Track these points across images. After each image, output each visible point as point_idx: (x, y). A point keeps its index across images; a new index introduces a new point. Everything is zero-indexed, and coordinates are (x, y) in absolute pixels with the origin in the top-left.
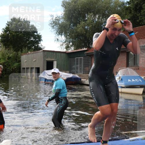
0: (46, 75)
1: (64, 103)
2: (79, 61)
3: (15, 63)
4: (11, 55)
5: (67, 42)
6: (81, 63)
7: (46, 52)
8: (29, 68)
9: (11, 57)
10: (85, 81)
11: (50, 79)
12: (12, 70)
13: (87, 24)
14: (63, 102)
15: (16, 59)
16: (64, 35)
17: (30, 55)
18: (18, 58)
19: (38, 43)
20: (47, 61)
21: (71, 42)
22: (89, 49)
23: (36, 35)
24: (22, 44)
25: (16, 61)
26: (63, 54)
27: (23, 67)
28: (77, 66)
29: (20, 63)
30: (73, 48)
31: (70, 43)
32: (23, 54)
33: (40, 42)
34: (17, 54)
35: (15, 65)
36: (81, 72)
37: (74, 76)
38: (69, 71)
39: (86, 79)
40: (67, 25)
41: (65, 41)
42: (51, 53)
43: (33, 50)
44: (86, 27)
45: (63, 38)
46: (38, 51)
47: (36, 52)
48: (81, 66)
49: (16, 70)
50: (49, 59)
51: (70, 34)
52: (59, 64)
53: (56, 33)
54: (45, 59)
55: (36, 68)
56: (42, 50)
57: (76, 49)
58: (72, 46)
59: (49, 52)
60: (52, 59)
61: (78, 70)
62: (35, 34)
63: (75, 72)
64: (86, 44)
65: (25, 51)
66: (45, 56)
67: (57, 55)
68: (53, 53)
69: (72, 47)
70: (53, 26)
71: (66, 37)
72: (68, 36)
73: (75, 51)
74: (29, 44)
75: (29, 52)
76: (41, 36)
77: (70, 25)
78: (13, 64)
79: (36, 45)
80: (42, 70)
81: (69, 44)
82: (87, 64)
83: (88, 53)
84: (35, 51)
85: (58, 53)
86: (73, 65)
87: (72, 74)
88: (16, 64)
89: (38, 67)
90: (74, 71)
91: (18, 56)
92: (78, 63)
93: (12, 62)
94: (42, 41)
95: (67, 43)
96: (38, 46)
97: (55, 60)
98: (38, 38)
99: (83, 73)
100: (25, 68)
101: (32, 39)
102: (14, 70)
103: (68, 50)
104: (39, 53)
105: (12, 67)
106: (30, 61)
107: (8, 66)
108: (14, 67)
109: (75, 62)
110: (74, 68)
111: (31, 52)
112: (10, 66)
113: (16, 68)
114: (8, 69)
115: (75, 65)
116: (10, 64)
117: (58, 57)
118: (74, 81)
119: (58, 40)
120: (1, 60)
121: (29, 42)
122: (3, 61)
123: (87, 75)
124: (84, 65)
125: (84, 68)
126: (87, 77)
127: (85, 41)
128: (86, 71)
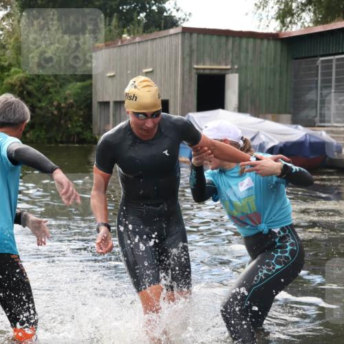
1: (292, 252)
2: (334, 70)
3: (70, 82)
6: (340, 81)
7: (195, 35)
12: (56, 112)
17: (130, 47)
20: (202, 71)
26: (265, 42)
27: (101, 100)
28: (325, 92)
29: (87, 83)
30: (307, 17)
35: (68, 92)
37: (310, 136)
38: (288, 117)
42: (215, 38)
43: (141, 30)
46: (160, 30)
49: (74, 109)
50: (208, 66)
52: (249, 85)
56: (177, 26)
57: (324, 21)
59: (208, 37)
60: (220, 64)
63: (317, 119)
65: (110, 31)
66: (191, 51)
67: (240, 49)
68: (223, 39)
69: (303, 11)
75: (125, 36)
78: (62, 86)
79: (154, 8)
84: (151, 32)
85: (244, 41)
86: (310, 89)
87: (305, 125)
88: (73, 88)
90: (311, 113)
92: (330, 81)
97: (232, 70)
100: (107, 104)
102: (63, 111)
103: (288, 27)
104: (168, 39)
105: (58, 98)
106: (129, 72)
107: (39, 95)
108: (66, 99)
109: (317, 76)
110: (311, 100)
111: (134, 38)
112: (50, 96)
113: (71, 101)
114: (41, 108)
115: (317, 88)
116: (49, 88)
117: (247, 58)
118: (312, 157)
120: (13, 70)
122: (21, 75)
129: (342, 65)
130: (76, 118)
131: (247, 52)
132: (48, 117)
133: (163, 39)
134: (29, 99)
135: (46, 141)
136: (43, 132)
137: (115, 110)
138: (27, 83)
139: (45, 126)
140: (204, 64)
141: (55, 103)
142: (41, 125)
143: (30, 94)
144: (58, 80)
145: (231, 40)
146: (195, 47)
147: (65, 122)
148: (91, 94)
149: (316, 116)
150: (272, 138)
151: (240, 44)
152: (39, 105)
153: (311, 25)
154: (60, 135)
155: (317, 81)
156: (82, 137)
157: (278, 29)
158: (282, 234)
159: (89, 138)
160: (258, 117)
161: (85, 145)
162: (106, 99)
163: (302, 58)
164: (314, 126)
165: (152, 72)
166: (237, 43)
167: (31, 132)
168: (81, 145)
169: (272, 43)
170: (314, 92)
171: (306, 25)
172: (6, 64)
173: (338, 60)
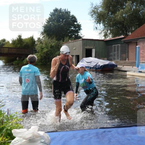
0: (85, 62)
2: (116, 48)
3: (57, 51)
4: (54, 44)
6: (118, 50)
7: (85, 40)
9: (53, 46)
11: (88, 66)
13: (125, 12)
16: (103, 24)
17: (71, 43)
18: (59, 47)
19: (78, 32)
22: (126, 36)
23: (76, 25)
24: (63, 34)
25: (58, 49)
26: (101, 42)
28: (114, 53)
30: (111, 36)
32: (64, 43)
33: (79, 31)
34: (59, 43)
36: (118, 59)
37: (110, 63)
38: (106, 58)
40: (105, 14)
42: (89, 41)
44: (124, 15)
45: (101, 26)
47: (76, 41)
48: (119, 53)
50: (88, 47)
51: (108, 23)
52: (97, 51)
53: (95, 22)
54: (84, 48)
55: (76, 55)
56: (81, 38)
58: (110, 34)
59: (88, 41)
60: (91, 47)
61: (115, 57)
62: (75, 23)
64: (124, 31)
68: (91, 41)
70: (92, 15)
71: (104, 25)
72: (106, 24)
73: (113, 39)
74: (69, 33)
75: (70, 41)
76: (81, 25)
77: (108, 13)
79: (76, 34)
80: (81, 58)
82: (124, 51)
83: (125, 41)
85: (96, 42)
86: (111, 52)
89: (78, 54)
91: (60, 45)
92: (115, 50)
93: (54, 50)
94: (82, 30)
95: (105, 31)
96: (78, 35)
97: (93, 48)
98: (78, 28)
99: (121, 60)
101: (72, 28)
104: (79, 41)
108: (56, 55)
109: (112, 49)
110: (111, 55)
111: (72, 41)
114: (51, 57)
116: (53, 53)
119: (97, 28)
120: (45, 49)
121: (70, 31)
122: (46, 50)
123: (124, 62)
124: (121, 52)
125: (121, 55)
126: (123, 64)
127: (123, 28)
128: (123, 58)
129: (118, 47)
131: (97, 44)
138: (48, 52)
143: (48, 54)
145: (93, 41)
146: (85, 43)
149: (112, 58)
150: (101, 63)
160: (99, 59)
163: (109, 45)
164: (112, 60)
170: (112, 53)
172: (43, 48)
173: (117, 46)
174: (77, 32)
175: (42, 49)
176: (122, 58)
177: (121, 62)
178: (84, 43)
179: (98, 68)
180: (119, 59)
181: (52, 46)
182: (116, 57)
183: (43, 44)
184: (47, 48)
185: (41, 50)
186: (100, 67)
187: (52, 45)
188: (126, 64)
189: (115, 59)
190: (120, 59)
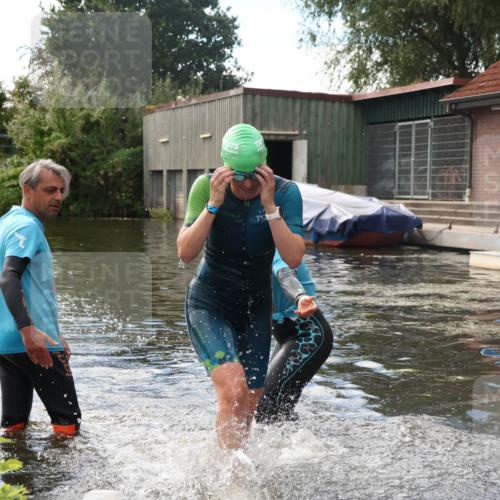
1: (317, 339)
2: (413, 137)
3: (118, 149)
5: (359, 48)
6: (421, 149)
7: (258, 97)
8: (181, 171)
9: (97, 123)
10: (441, 232)
12: (102, 182)
14: (313, 335)
15: (122, 131)
16: (344, 16)
17: (185, 111)
18: (128, 125)
19: (222, 57)
20: (266, 137)
21: (378, 48)
22: (461, 81)
23: (210, 19)
25: (123, 139)
26: (337, 105)
27: (153, 169)
28: (404, 161)
29: (138, 149)
30: (383, 78)
31: (371, 52)
32: (152, 107)
33: (227, 51)
35: (116, 159)
36: (421, 189)
37: (387, 209)
38: (363, 188)
39: (446, 221)
41: (346, 42)
42: (281, 101)
43: (198, 91)
46: (219, 91)
47: (213, 96)
48: (425, 164)
49: (123, 179)
50: (273, 131)
51: (371, 12)
52: (319, 152)
53: (307, 6)
56: (238, 87)
57: (402, 83)
58: (379, 65)
59: (273, 99)
60: (285, 129)
61: (408, 180)
63: (396, 191)
66: (254, 115)
67: (309, 112)
68: (290, 102)
69: (378, 71)
72: (364, 17)
73: (398, 91)
74: (179, 58)
75: (179, 97)
76: (234, 20)
78: (109, 153)
79: (212, 66)
81: (366, 59)
82: (454, 155)
83: (457, 103)
84: (209, 93)
85: (313, 104)
86: (387, 158)
87: (381, 197)
88: (122, 155)
90: (390, 184)
91: (130, 116)
92: (409, 149)
93: (102, 142)
94: (239, 44)
95: (357, 55)
96: (221, 69)
97: (300, 137)
98: (219, 34)
99: (434, 196)
100: (161, 172)
101: (192, 37)
102: (111, 181)
103: (362, 88)
104: (227, 101)
105: (105, 166)
106: (184, 138)
107: (84, 164)
108: (113, 167)
109: (395, 144)
110: (389, 170)
111: (190, 100)
112: (95, 164)
113: (119, 170)
114: (85, 178)
115: (395, 156)
116: (94, 155)
117: (316, 122)
118: (390, 232)
119: (313, 38)
120: (54, 135)
121: (181, 49)
122: (64, 140)
123: (453, 206)
124: (438, 155)
125: (435, 171)
126: (450, 214)
127: (445, 41)
128: (448, 187)
129: (422, 131)
130: (125, 188)
131: (317, 116)
132: (94, 188)
133: (222, 102)
134: (72, 167)
135: (92, 214)
136: (88, 204)
137: (169, 179)
138: (70, 149)
139: (90, 198)
140: (269, 129)
141: (102, 172)
142: (87, 196)
143: (73, 161)
144: (105, 146)
145: (298, 103)
146: (258, 110)
147: (113, 193)
148: (142, 162)
149: (394, 188)
150: (345, 211)
151: (309, 107)
152: (83, 174)
153: (388, 86)
154: (108, 208)
155: (395, 149)
156: (132, 209)
157: (352, 90)
158: (302, 321)
159: (140, 210)
160: (329, 188)
161: (136, 219)
162: (159, 168)
163: (378, 123)
164: (392, 199)
165: (210, 137)
166: (305, 106)
167: (75, 205)
168: (130, 219)
169: (344, 106)
170: (392, 160)
171: (382, 86)
172: (46, 128)
173: (418, 125)
174: (217, 53)
175: (42, 134)
176: (442, 187)
177: (435, 205)
178: (253, 109)
179: (330, 233)
180: (425, 194)
181: (93, 120)
182: (412, 182)
183: (44, 110)
184: (66, 130)
185: (36, 143)
186: (338, 230)
187: (89, 116)
188: (463, 215)
189: (409, 194)
190: (430, 191)
